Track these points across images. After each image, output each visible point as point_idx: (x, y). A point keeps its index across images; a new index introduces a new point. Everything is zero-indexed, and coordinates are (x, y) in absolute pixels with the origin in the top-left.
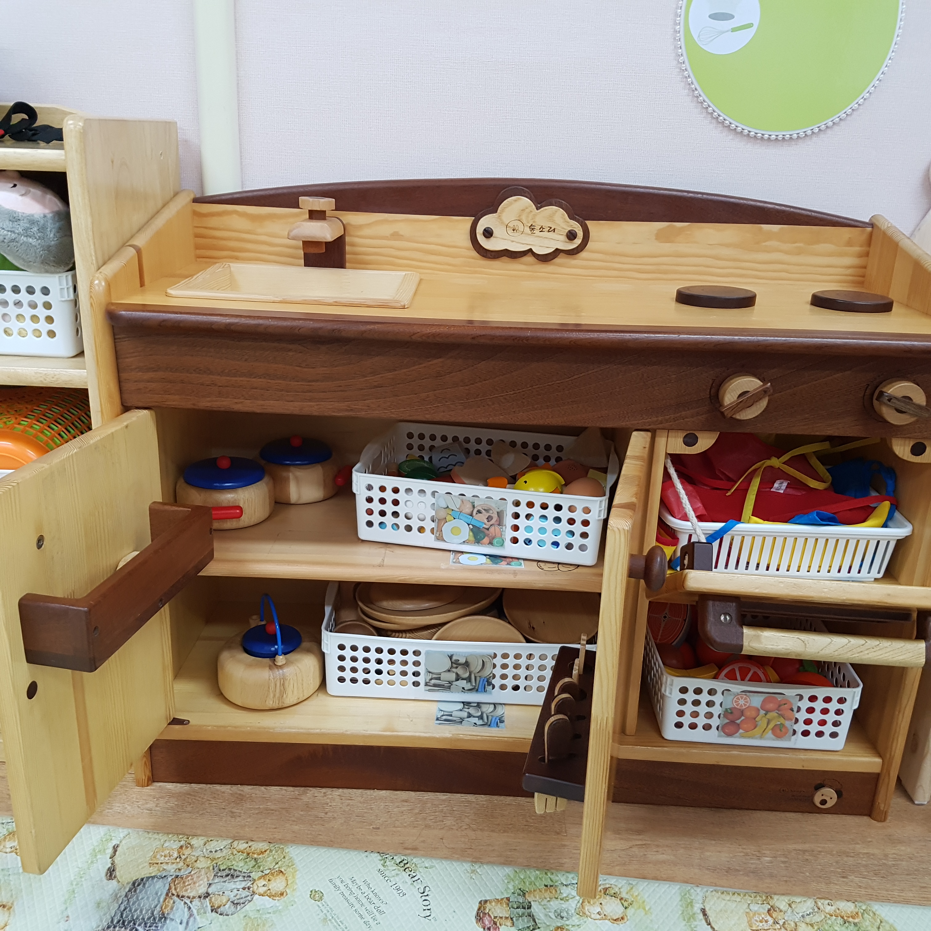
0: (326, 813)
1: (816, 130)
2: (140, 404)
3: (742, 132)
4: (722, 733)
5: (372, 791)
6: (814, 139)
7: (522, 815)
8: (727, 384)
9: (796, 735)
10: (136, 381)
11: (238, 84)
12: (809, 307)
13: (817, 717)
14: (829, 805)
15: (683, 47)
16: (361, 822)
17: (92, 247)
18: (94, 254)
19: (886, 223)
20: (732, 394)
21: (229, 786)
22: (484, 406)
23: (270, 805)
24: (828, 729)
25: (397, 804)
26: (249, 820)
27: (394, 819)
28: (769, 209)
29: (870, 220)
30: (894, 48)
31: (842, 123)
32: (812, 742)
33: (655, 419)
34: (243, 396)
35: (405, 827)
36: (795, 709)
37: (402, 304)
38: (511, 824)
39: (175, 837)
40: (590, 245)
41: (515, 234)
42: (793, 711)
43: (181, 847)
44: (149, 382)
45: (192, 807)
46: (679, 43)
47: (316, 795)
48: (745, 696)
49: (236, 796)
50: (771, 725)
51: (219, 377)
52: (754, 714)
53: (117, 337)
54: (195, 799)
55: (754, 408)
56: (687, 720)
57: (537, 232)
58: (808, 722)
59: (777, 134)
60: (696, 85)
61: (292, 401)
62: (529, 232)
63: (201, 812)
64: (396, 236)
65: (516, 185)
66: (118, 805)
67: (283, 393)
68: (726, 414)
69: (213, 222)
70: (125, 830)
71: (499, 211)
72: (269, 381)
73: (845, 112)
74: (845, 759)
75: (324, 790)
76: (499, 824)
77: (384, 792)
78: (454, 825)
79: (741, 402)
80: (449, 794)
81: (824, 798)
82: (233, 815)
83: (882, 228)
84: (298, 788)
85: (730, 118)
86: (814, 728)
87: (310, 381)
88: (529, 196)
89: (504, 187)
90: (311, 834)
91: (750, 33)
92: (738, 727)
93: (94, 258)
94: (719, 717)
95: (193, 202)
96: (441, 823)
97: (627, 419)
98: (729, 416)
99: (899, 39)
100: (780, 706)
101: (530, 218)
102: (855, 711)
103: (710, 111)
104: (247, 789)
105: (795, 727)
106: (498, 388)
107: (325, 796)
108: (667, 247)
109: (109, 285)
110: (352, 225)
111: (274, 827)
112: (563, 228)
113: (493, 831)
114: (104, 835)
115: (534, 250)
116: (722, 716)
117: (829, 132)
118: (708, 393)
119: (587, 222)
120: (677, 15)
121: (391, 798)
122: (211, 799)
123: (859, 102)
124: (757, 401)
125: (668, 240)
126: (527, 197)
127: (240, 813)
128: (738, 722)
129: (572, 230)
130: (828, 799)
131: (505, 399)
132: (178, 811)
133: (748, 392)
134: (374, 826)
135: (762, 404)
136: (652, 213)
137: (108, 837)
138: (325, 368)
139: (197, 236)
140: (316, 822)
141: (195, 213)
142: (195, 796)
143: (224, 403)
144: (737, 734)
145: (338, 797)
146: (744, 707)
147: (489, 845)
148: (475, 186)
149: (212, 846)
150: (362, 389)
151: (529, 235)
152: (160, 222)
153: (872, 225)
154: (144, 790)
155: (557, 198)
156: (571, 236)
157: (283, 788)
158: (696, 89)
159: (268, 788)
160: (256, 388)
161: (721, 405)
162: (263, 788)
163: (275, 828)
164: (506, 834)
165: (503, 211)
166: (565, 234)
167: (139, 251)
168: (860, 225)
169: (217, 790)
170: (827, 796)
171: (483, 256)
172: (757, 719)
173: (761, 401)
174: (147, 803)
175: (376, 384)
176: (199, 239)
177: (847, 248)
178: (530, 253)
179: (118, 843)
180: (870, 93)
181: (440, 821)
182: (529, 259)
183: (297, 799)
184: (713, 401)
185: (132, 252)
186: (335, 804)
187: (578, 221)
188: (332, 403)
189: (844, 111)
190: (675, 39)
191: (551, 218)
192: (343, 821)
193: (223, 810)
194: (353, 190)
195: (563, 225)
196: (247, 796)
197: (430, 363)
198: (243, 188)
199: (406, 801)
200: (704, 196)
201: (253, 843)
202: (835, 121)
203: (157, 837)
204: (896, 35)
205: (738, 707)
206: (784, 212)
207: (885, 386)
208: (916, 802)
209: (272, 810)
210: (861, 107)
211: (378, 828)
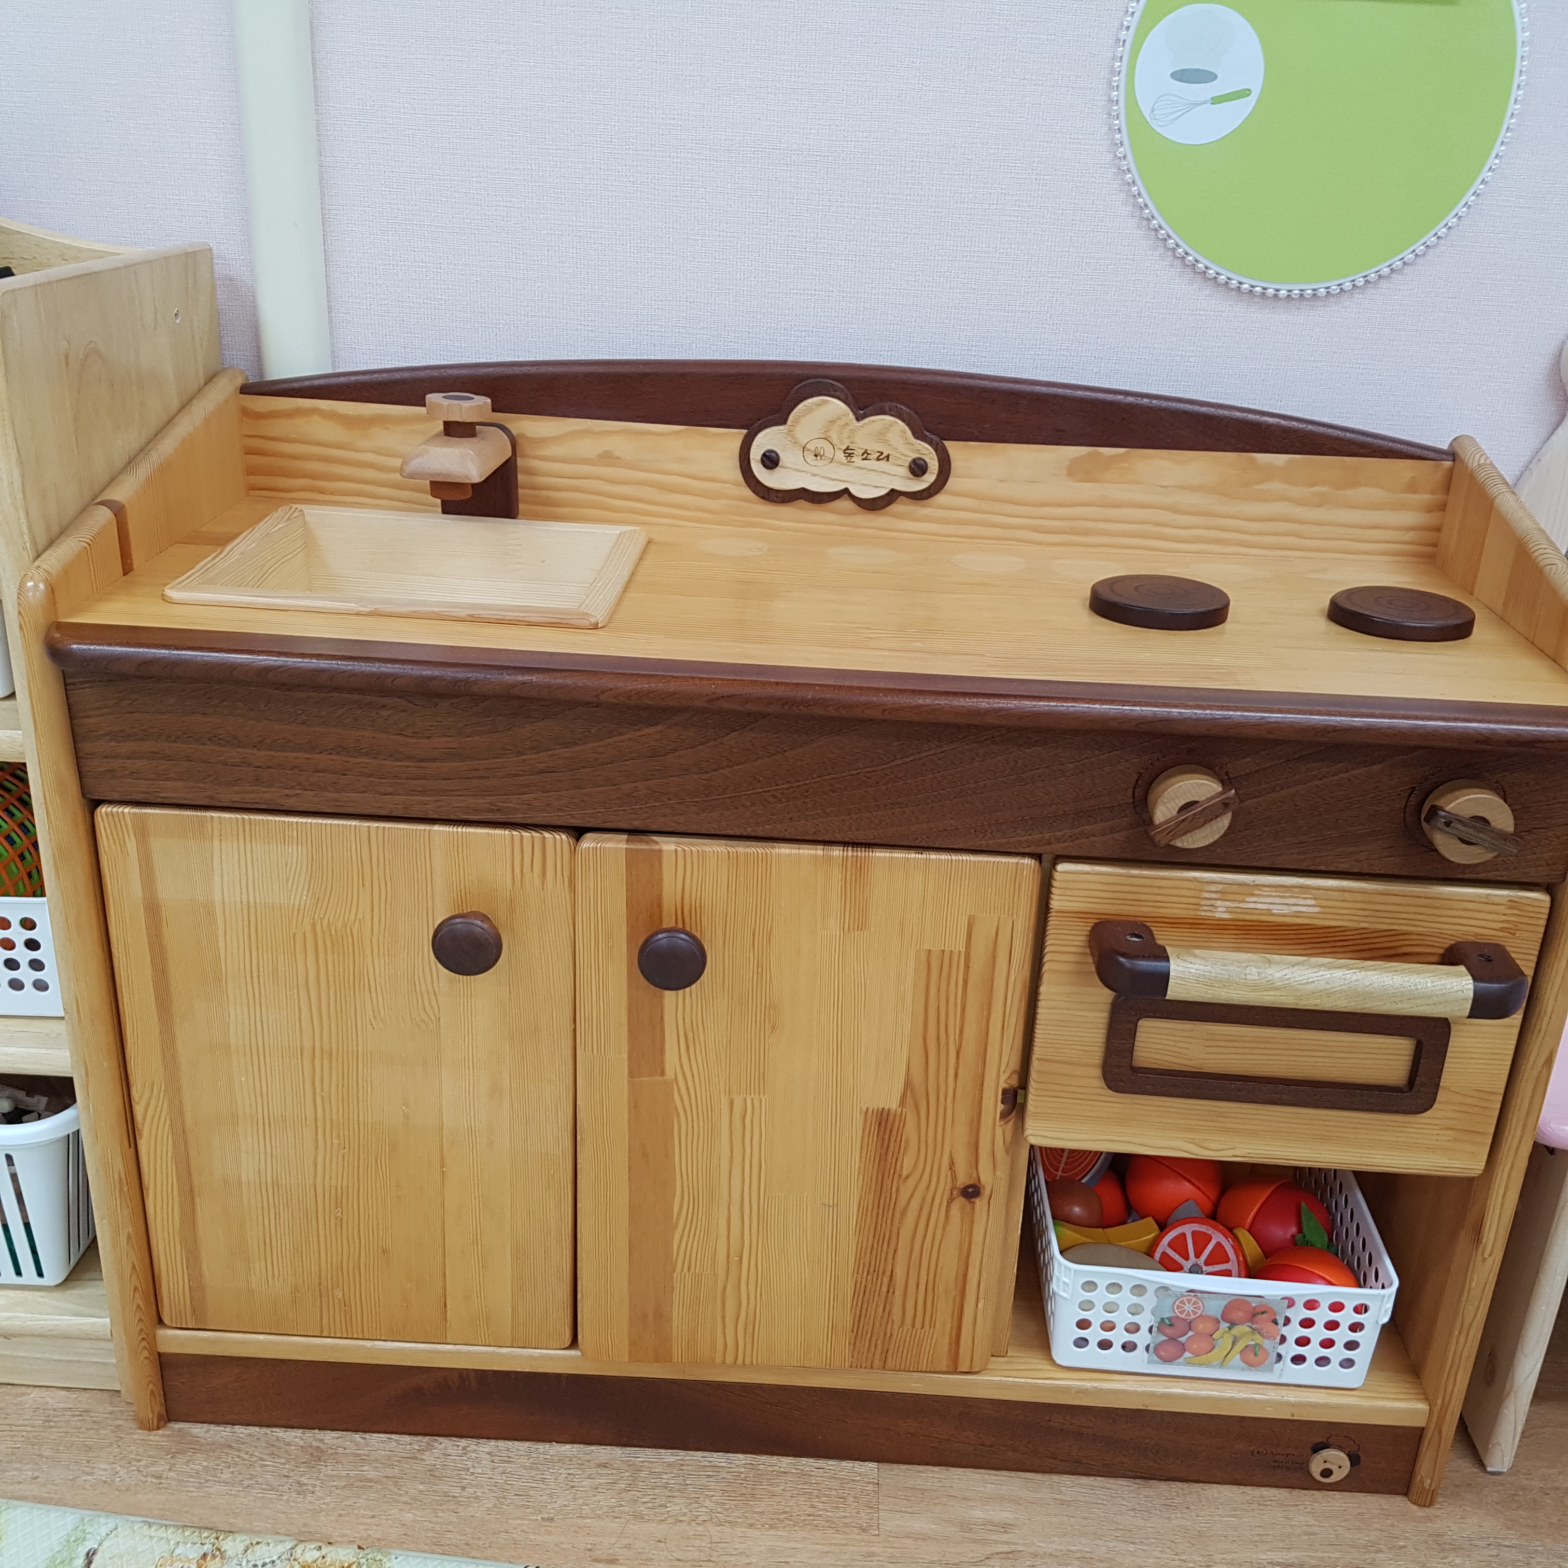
0: (463, 1488)
1: (1360, 282)
2: (116, 796)
3: (1227, 283)
4: (1155, 1358)
5: (547, 1445)
6: (1358, 296)
7: (805, 1493)
8: (1163, 786)
9: (1281, 1363)
10: (106, 757)
11: (321, 179)
12: (1324, 625)
13: (1317, 1333)
14: (1337, 1477)
15: (1124, 129)
16: (522, 1506)
17: (23, 520)
18: (26, 531)
19: (1478, 456)
20: (1168, 805)
21: (300, 1431)
22: (736, 808)
23: (368, 1471)
24: (1337, 1353)
25: (588, 1472)
26: (328, 1500)
27: (580, 1502)
28: (1270, 426)
29: (1451, 445)
30: (1505, 137)
31: (1408, 270)
32: (1308, 1373)
33: (1039, 836)
34: (299, 784)
35: (599, 1516)
36: (1281, 1321)
37: (593, 620)
38: (784, 1512)
39: (195, 1538)
40: (952, 483)
41: (819, 463)
42: (1276, 1323)
43: (205, 1556)
44: (128, 758)
45: (232, 1473)
46: (1117, 122)
47: (449, 1451)
48: (1194, 1299)
49: (310, 1451)
50: (1240, 1346)
51: (255, 751)
52: (1209, 1326)
53: (69, 681)
54: (239, 1457)
55: (1207, 829)
56: (1094, 1334)
57: (857, 460)
58: (1303, 1342)
59: (1290, 288)
60: (1145, 198)
61: (389, 794)
62: (844, 460)
63: (246, 1483)
64: (607, 458)
65: (820, 377)
66: (103, 1466)
67: (372, 779)
68: (1157, 841)
69: (279, 428)
70: (109, 1520)
71: (789, 422)
72: (347, 759)
73: (1414, 251)
74: (1366, 1403)
75: (463, 1442)
76: (762, 1513)
77: (568, 1446)
78: (685, 1514)
79: (1183, 821)
80: (682, 1453)
81: (1327, 1466)
82: (302, 1489)
83: (1470, 465)
84: (419, 1438)
85: (1207, 259)
86: (1313, 1351)
87: (421, 761)
88: (842, 397)
89: (800, 379)
90: (433, 1530)
91: (1245, 107)
92: (1183, 1348)
93: (26, 538)
94: (1150, 1330)
95: (241, 393)
96: (663, 1510)
97: (989, 835)
98: (1163, 843)
99: (1513, 121)
100: (1254, 1315)
101: (845, 435)
102: (1384, 1326)
103: (1171, 246)
104: (330, 1437)
105: (1281, 1349)
106: (761, 779)
107: (465, 1454)
108: (1087, 490)
109: (53, 591)
110: (528, 438)
111: (370, 1513)
112: (902, 454)
113: (751, 1526)
114: (73, 1530)
115: (854, 491)
116: (1154, 1329)
117: (1383, 284)
118: (1130, 795)
119: (948, 444)
120: (1113, 72)
121: (579, 1459)
122: (266, 1457)
123: (1439, 233)
124: (1212, 820)
125: (1089, 477)
126: (839, 398)
127: (315, 1486)
128: (1183, 1339)
129: (920, 459)
130: (1334, 1468)
131: (774, 796)
132: (207, 1481)
133: (1196, 802)
134: (546, 1516)
135: (1220, 824)
136: (1062, 431)
137: (80, 1534)
138: (448, 739)
139: (250, 452)
140: (445, 1507)
141: (246, 413)
142: (239, 1450)
143: (267, 796)
144: (1181, 1360)
145: (487, 1456)
146: (1193, 1317)
147: (741, 1554)
148: (748, 375)
149: (258, 1553)
150: (516, 775)
151: (843, 464)
152: (167, 446)
153: (1452, 455)
154: (151, 1438)
155: (892, 401)
156: (918, 468)
157: (393, 1436)
158: (1146, 206)
159: (367, 1436)
160: (323, 771)
161: (1151, 821)
162: (357, 1437)
163: (373, 1517)
164: (772, 1532)
165: (796, 421)
166: (907, 464)
167: (118, 511)
168: (1431, 455)
169: (278, 1439)
170: (1332, 1463)
171: (763, 498)
172: (1214, 1336)
173: (1219, 819)
174: (154, 1464)
175: (541, 766)
176: (253, 457)
177: (1406, 495)
178: (846, 495)
179: (96, 1546)
180: (1460, 217)
181: (660, 1506)
182: (844, 504)
183: (416, 1458)
184: (1138, 809)
185: (104, 515)
186: (480, 1471)
187: (930, 443)
188: (462, 798)
189: (1412, 249)
190: (1109, 114)
191: (881, 436)
192: (490, 1506)
193: (285, 1480)
194: (529, 377)
195: (904, 449)
196: (330, 1451)
197: (639, 733)
198: (334, 367)
199: (604, 1466)
200: (1154, 402)
201: (331, 1548)
202: (1394, 266)
203: (165, 1535)
204: (1509, 114)
205: (1183, 1316)
206: (1295, 431)
207: (1442, 795)
208: (1489, 1469)
209: (371, 1481)
210: (1442, 242)
211: (552, 1519)
